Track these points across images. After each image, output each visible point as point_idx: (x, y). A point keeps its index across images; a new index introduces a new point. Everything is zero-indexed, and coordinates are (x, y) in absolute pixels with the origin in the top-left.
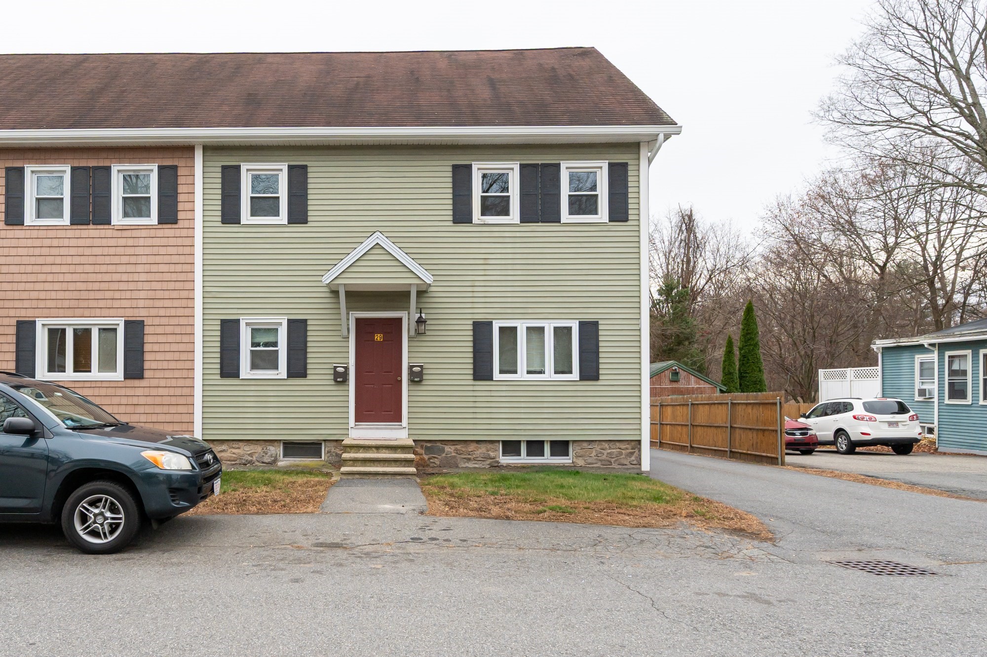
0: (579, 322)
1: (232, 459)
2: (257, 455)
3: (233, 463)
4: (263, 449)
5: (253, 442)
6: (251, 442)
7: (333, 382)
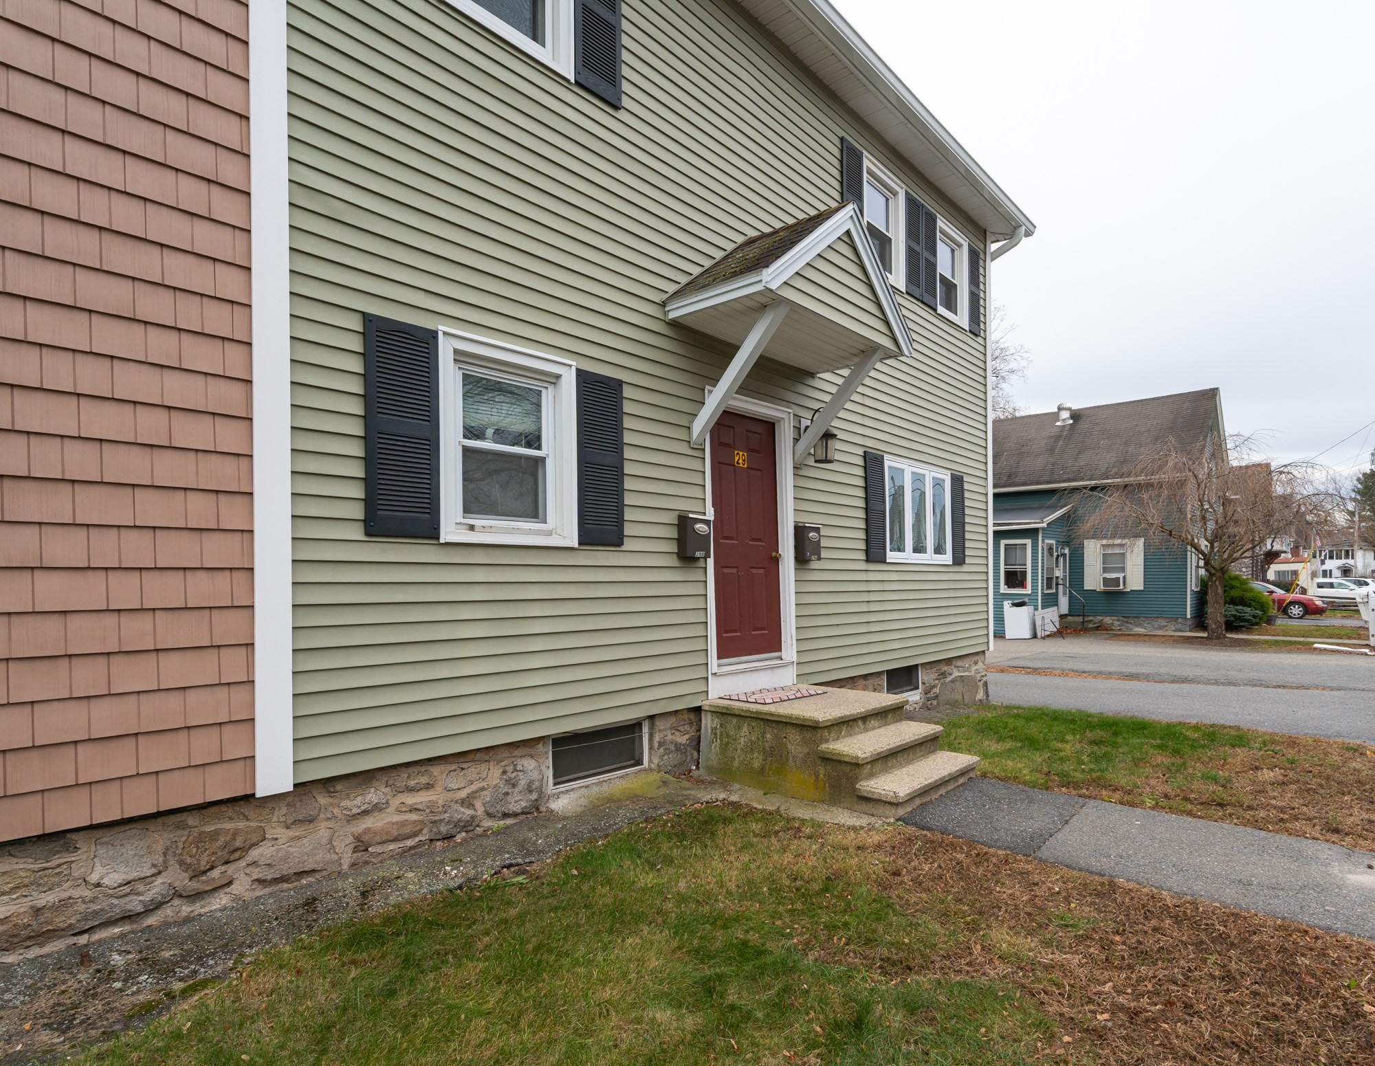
0: (952, 476)
1: (407, 830)
2: (487, 796)
3: (410, 843)
4: (504, 772)
5: (478, 756)
6: (470, 757)
7: (673, 561)
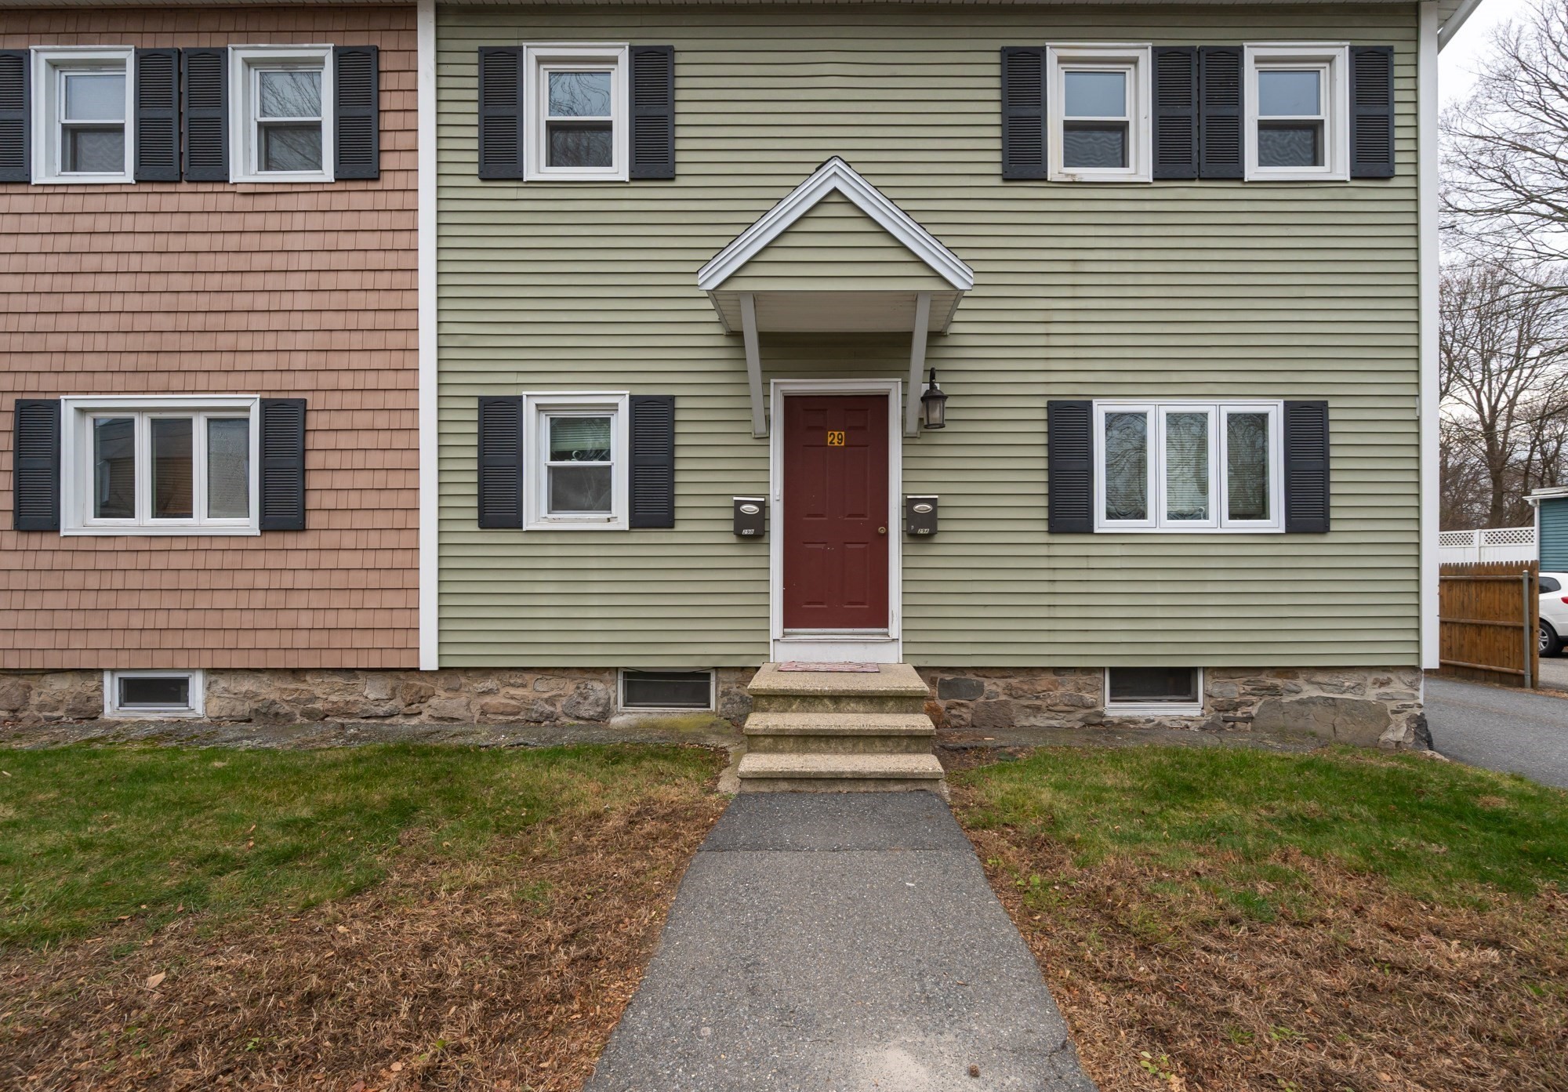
0: (1286, 403)
1: (509, 710)
2: (564, 700)
3: (511, 718)
4: (578, 688)
5: (556, 672)
6: (551, 672)
7: (733, 539)
